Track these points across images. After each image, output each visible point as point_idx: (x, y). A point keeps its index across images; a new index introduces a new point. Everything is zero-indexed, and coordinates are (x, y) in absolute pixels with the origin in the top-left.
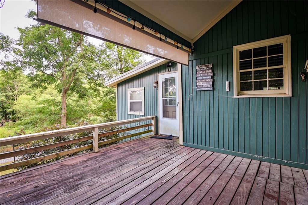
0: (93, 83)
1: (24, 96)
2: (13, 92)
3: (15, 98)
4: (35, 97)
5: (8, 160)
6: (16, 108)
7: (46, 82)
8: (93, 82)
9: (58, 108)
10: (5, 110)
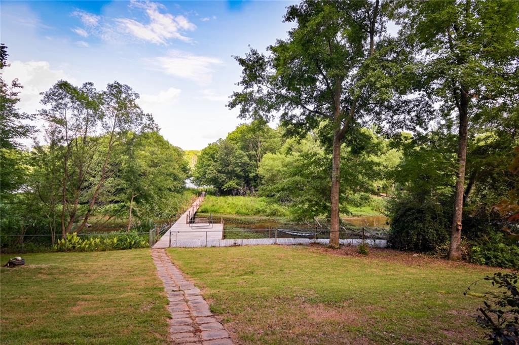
0: (386, 121)
1: (269, 155)
2: (256, 151)
3: (258, 158)
4: (291, 150)
5: (257, 241)
6: (260, 171)
7: (304, 126)
8: (386, 119)
9: (321, 169)
10: (247, 174)
